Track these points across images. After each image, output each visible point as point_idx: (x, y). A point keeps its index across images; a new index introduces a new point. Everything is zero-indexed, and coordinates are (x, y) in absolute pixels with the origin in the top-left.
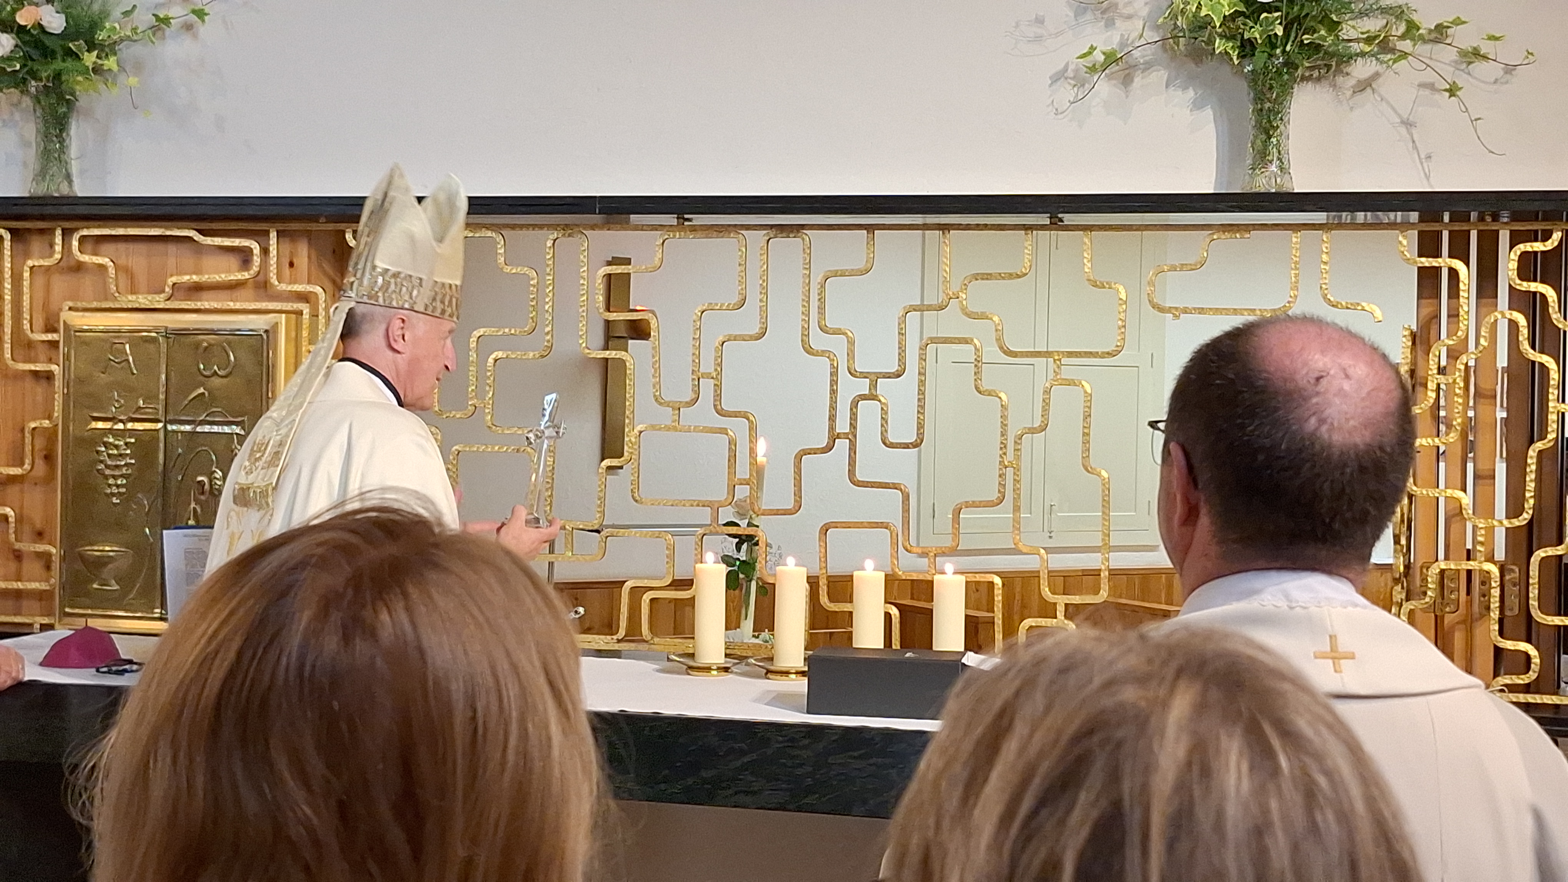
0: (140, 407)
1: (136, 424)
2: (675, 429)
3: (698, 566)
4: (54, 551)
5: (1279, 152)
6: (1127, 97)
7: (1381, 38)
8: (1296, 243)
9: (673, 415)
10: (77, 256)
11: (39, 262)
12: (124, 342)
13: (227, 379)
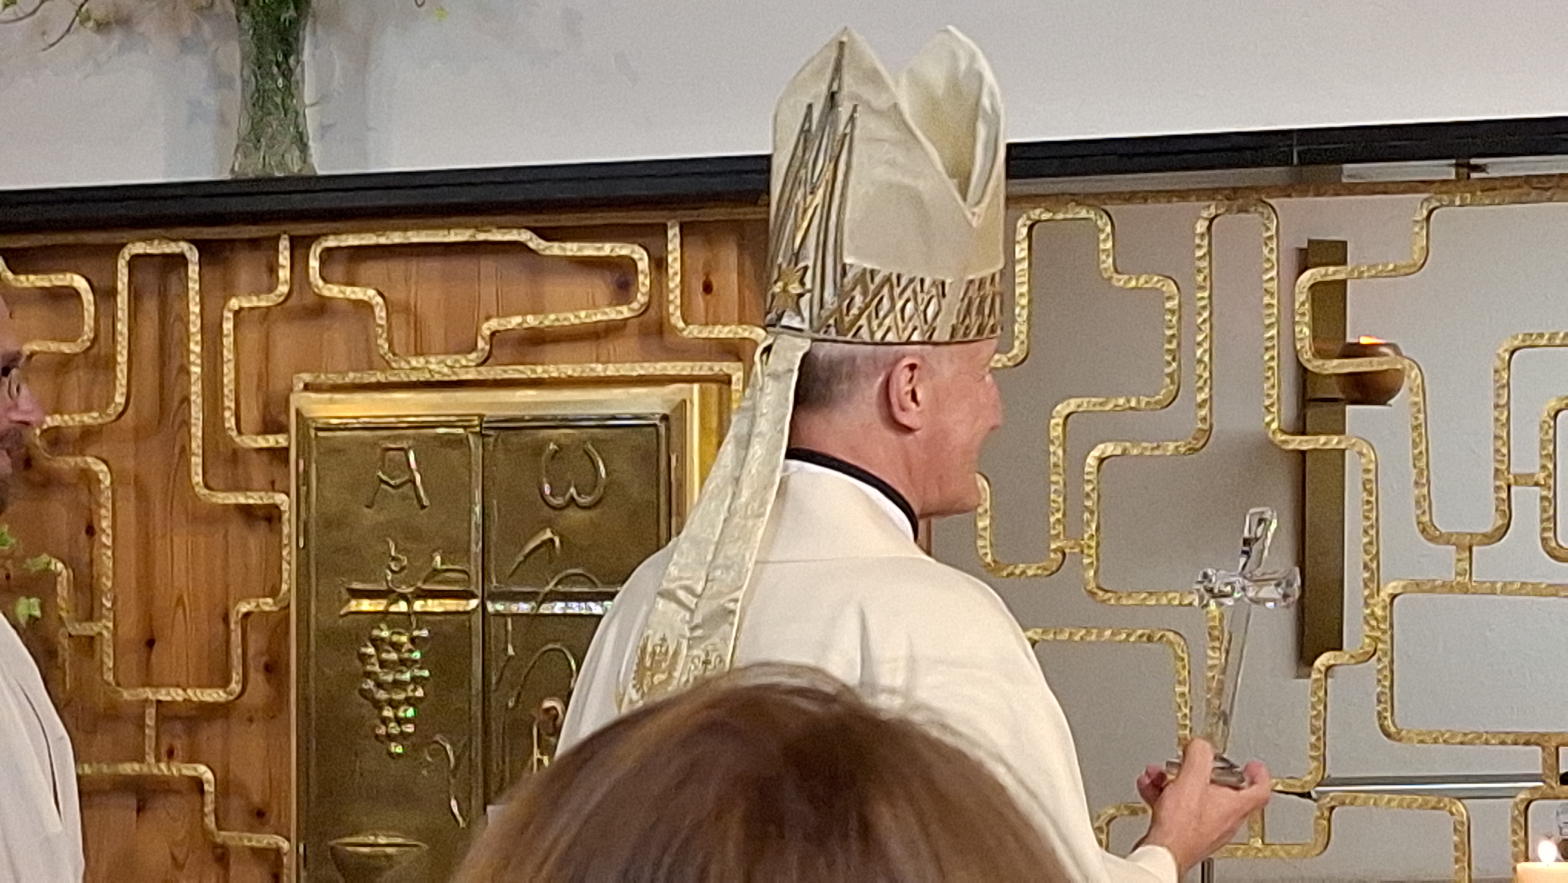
0: (436, 571)
1: (430, 602)
2: (1465, 590)
3: (1522, 865)
4: (285, 845)
9: (1459, 560)
10: (317, 287)
11: (250, 301)
12: (405, 445)
13: (592, 513)
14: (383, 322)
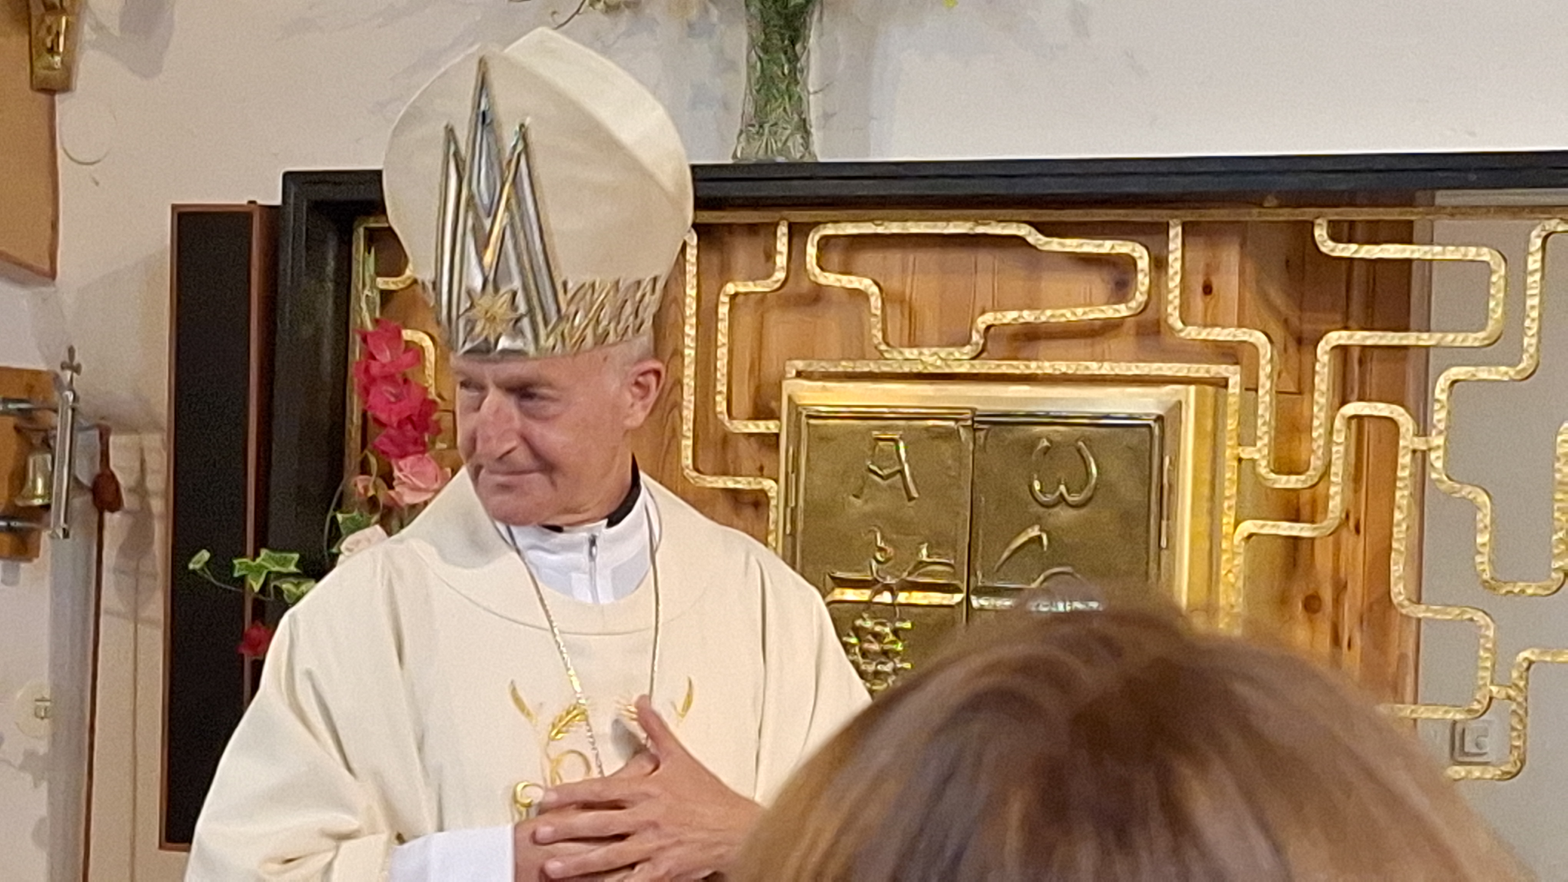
0: (924, 564)
1: (914, 594)
10: (815, 275)
11: (745, 286)
12: (896, 437)
13: (1083, 511)
14: (879, 312)
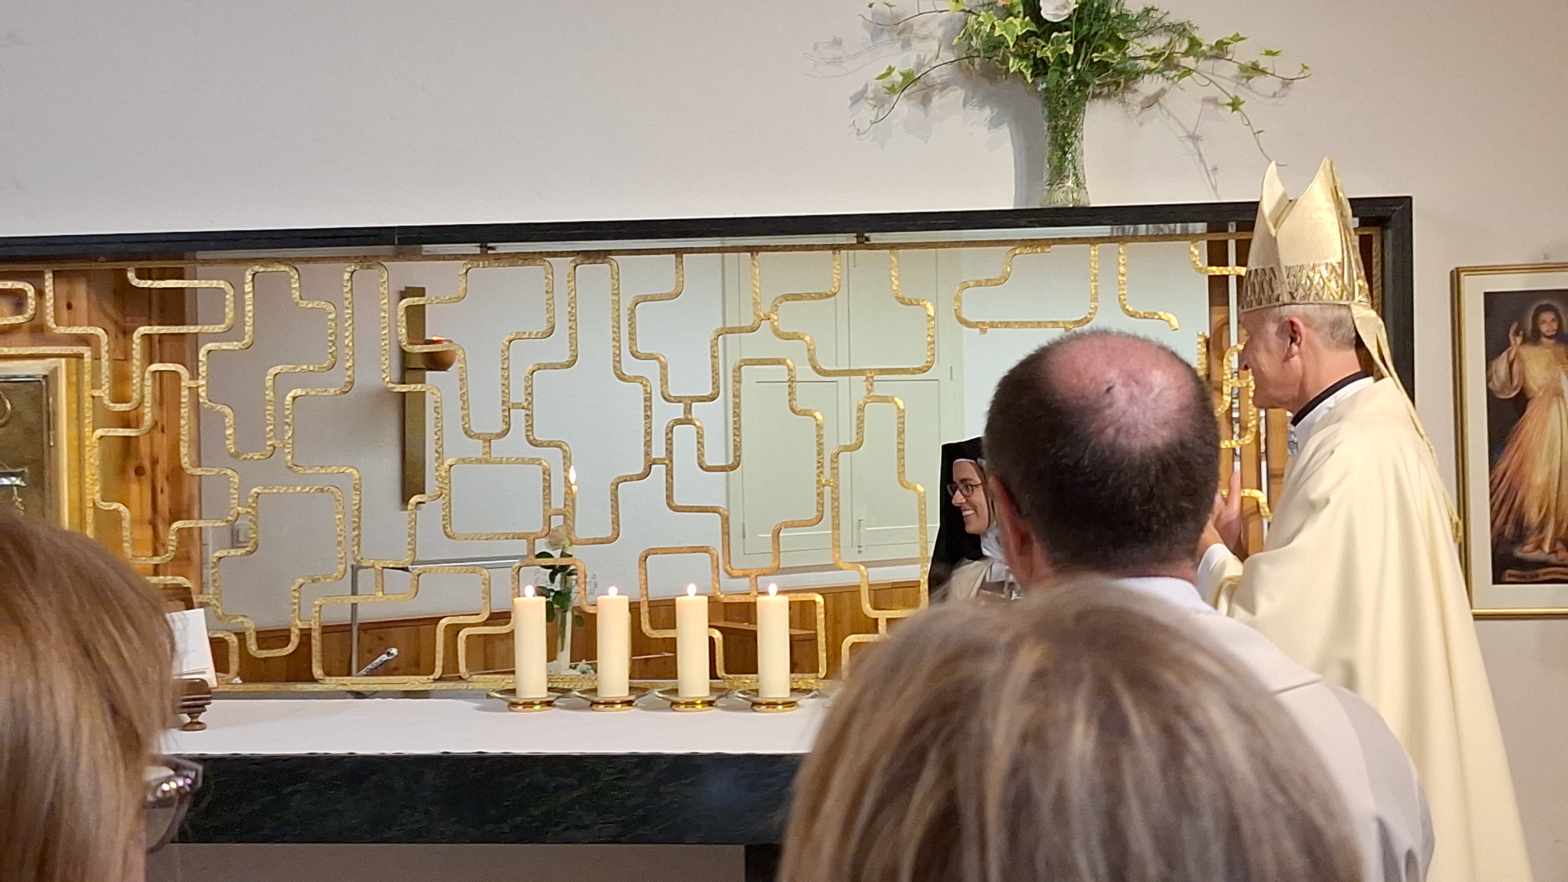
2: (487, 462)
3: (516, 600)
5: (1075, 168)
6: (926, 117)
7: (1166, 55)
8: (1095, 256)
9: (484, 447)
13: (5, 429)
